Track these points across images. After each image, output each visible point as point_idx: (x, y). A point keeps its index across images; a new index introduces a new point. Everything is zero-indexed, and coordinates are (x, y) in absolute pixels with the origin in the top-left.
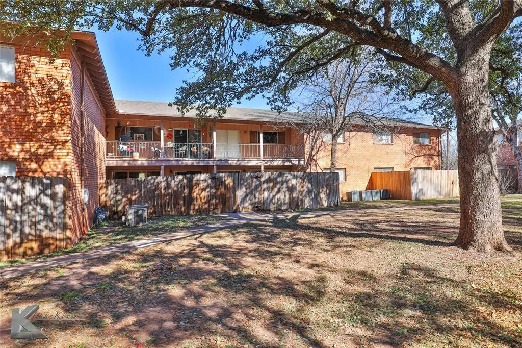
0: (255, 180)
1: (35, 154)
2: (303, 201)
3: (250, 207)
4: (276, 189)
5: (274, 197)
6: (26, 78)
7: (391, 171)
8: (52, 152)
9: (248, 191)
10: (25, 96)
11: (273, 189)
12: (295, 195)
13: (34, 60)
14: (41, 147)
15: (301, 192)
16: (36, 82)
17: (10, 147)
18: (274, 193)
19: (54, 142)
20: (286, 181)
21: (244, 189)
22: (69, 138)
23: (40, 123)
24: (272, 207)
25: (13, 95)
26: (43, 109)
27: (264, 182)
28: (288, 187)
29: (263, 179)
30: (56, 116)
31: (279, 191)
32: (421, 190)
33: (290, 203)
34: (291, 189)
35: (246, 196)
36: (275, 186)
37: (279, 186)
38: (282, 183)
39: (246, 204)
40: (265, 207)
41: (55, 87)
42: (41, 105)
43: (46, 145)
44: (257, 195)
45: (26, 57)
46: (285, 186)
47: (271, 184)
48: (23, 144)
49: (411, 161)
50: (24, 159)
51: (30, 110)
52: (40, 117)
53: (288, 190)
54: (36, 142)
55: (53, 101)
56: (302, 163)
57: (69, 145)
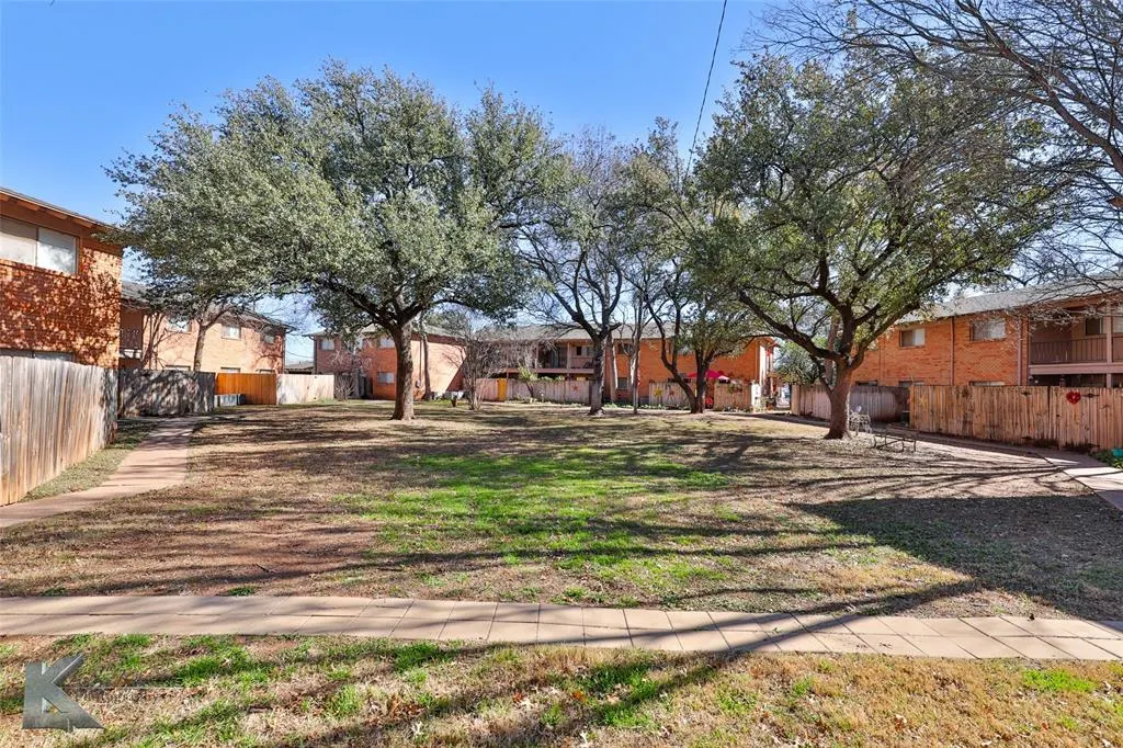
0: (143, 378)
1: (92, 348)
2: (193, 405)
3: (136, 411)
4: (166, 391)
5: (163, 399)
6: (89, 274)
7: (236, 372)
8: (105, 347)
9: (135, 392)
10: (87, 291)
11: (162, 390)
12: (185, 398)
13: (97, 255)
14: (97, 341)
15: (191, 394)
16: (96, 277)
17: (74, 340)
18: (163, 395)
19: (107, 337)
20: (177, 381)
21: (130, 390)
22: (118, 334)
23: (98, 317)
24: (161, 411)
25: (79, 287)
26: (101, 304)
27: (153, 382)
28: (178, 388)
29: (152, 378)
30: (109, 312)
31: (169, 393)
32: (284, 396)
33: (179, 407)
34: (182, 391)
35: (132, 399)
36: (164, 386)
37: (169, 386)
38: (173, 383)
39: (132, 409)
40: (154, 412)
41: (111, 284)
42: (99, 300)
43: (101, 340)
44: (145, 397)
45: (90, 251)
46: (176, 386)
47: (161, 384)
48: (84, 338)
49: (257, 361)
50: (85, 352)
51: (91, 305)
52: (98, 313)
53: (178, 392)
54: (94, 336)
55: (108, 297)
56: (138, 356)
57: (118, 340)
